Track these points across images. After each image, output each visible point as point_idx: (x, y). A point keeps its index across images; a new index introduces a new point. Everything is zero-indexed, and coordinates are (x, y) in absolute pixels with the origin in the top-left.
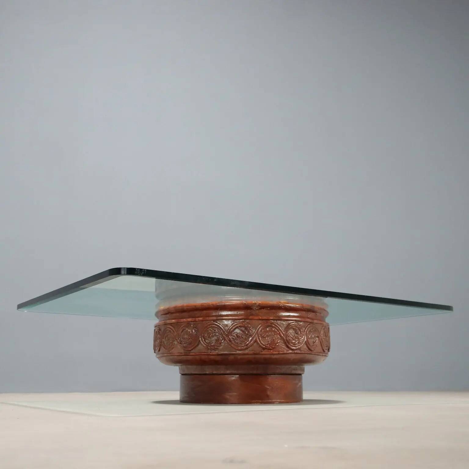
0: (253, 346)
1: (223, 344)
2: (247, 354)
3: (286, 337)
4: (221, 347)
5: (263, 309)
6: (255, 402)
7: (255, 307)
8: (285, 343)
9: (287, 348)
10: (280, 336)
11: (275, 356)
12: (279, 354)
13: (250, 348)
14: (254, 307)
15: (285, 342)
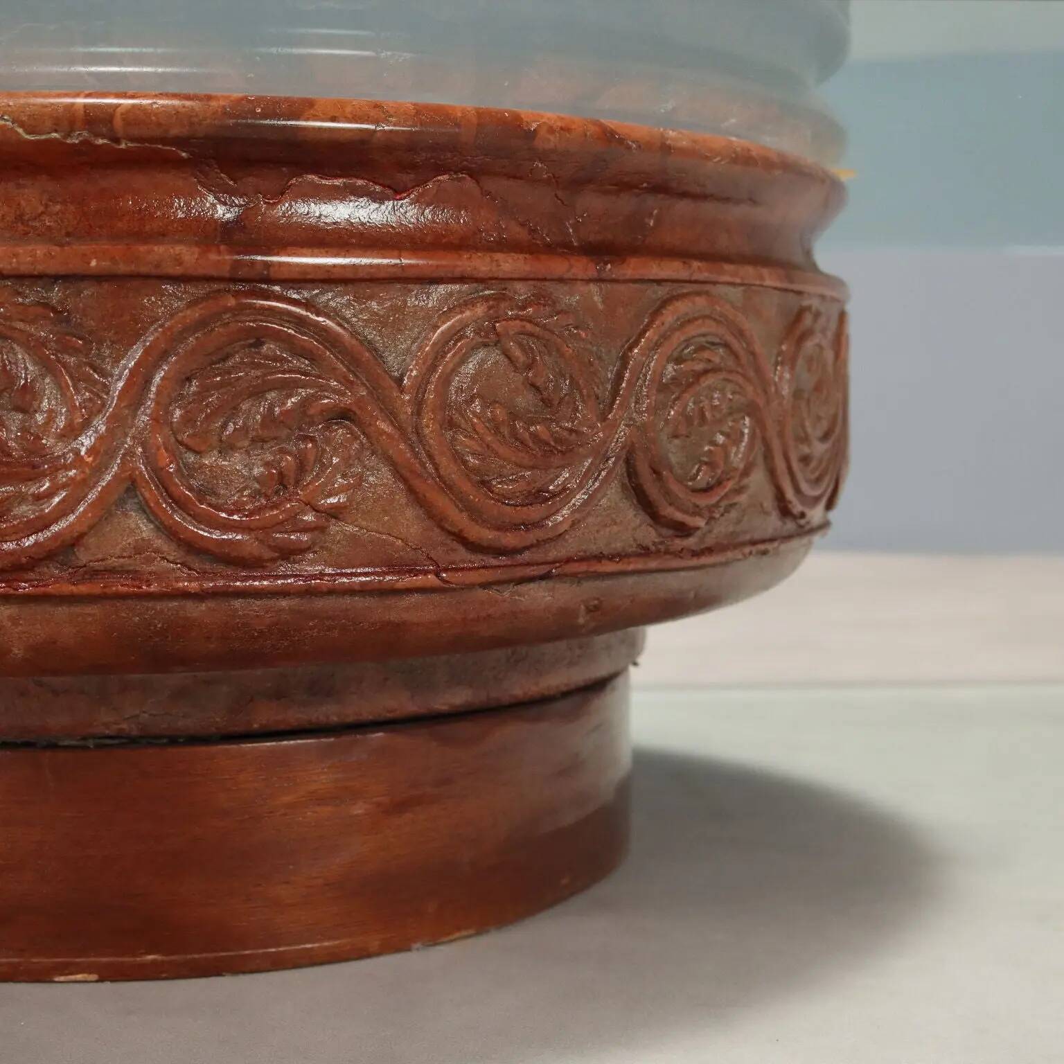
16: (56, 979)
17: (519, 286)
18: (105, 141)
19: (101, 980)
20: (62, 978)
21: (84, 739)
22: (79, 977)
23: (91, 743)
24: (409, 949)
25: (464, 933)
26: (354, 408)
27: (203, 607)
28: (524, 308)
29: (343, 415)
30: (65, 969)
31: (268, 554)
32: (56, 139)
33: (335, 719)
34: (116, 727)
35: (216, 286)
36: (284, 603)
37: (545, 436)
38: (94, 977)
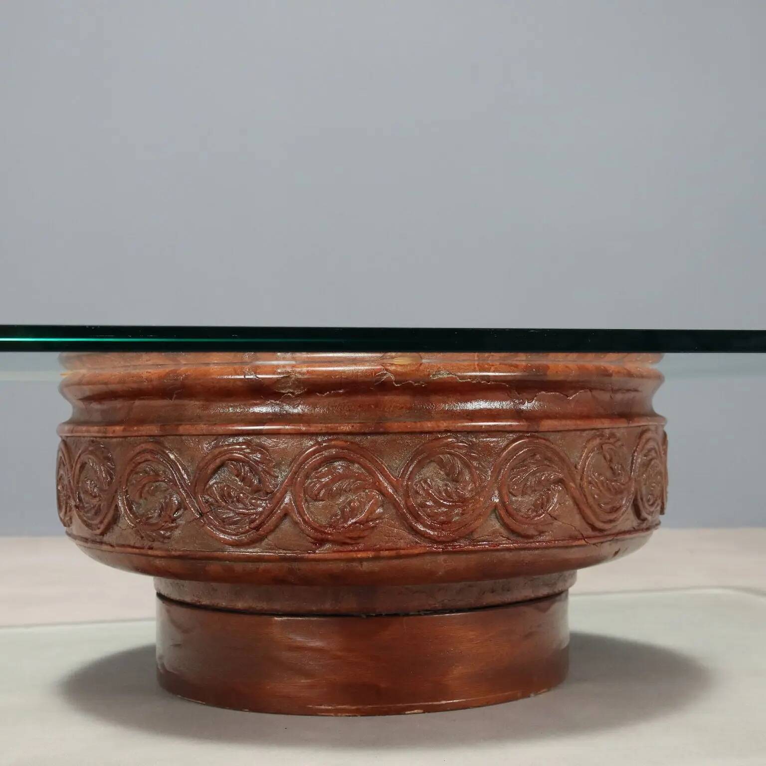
0: (277, 529)
1: (184, 522)
2: (260, 559)
3: (407, 496)
4: (177, 533)
5: (321, 392)
6: (327, 712)
7: (290, 387)
8: (402, 517)
9: (411, 537)
10: (382, 493)
11: (366, 566)
12: (376, 558)
13: (270, 537)
14: (285, 388)
15: (403, 514)
16: (406, 713)
17: (607, 430)
18: (485, 382)
19: (424, 712)
20: (409, 712)
21: (419, 612)
22: (416, 711)
23: (422, 613)
24: (529, 697)
25: (544, 690)
26: (564, 479)
27: (511, 554)
28: (609, 439)
29: (560, 481)
30: (412, 708)
31: (536, 533)
32: (469, 382)
33: (510, 600)
34: (434, 606)
35: (521, 434)
36: (537, 552)
37: (616, 487)
38: (421, 711)
